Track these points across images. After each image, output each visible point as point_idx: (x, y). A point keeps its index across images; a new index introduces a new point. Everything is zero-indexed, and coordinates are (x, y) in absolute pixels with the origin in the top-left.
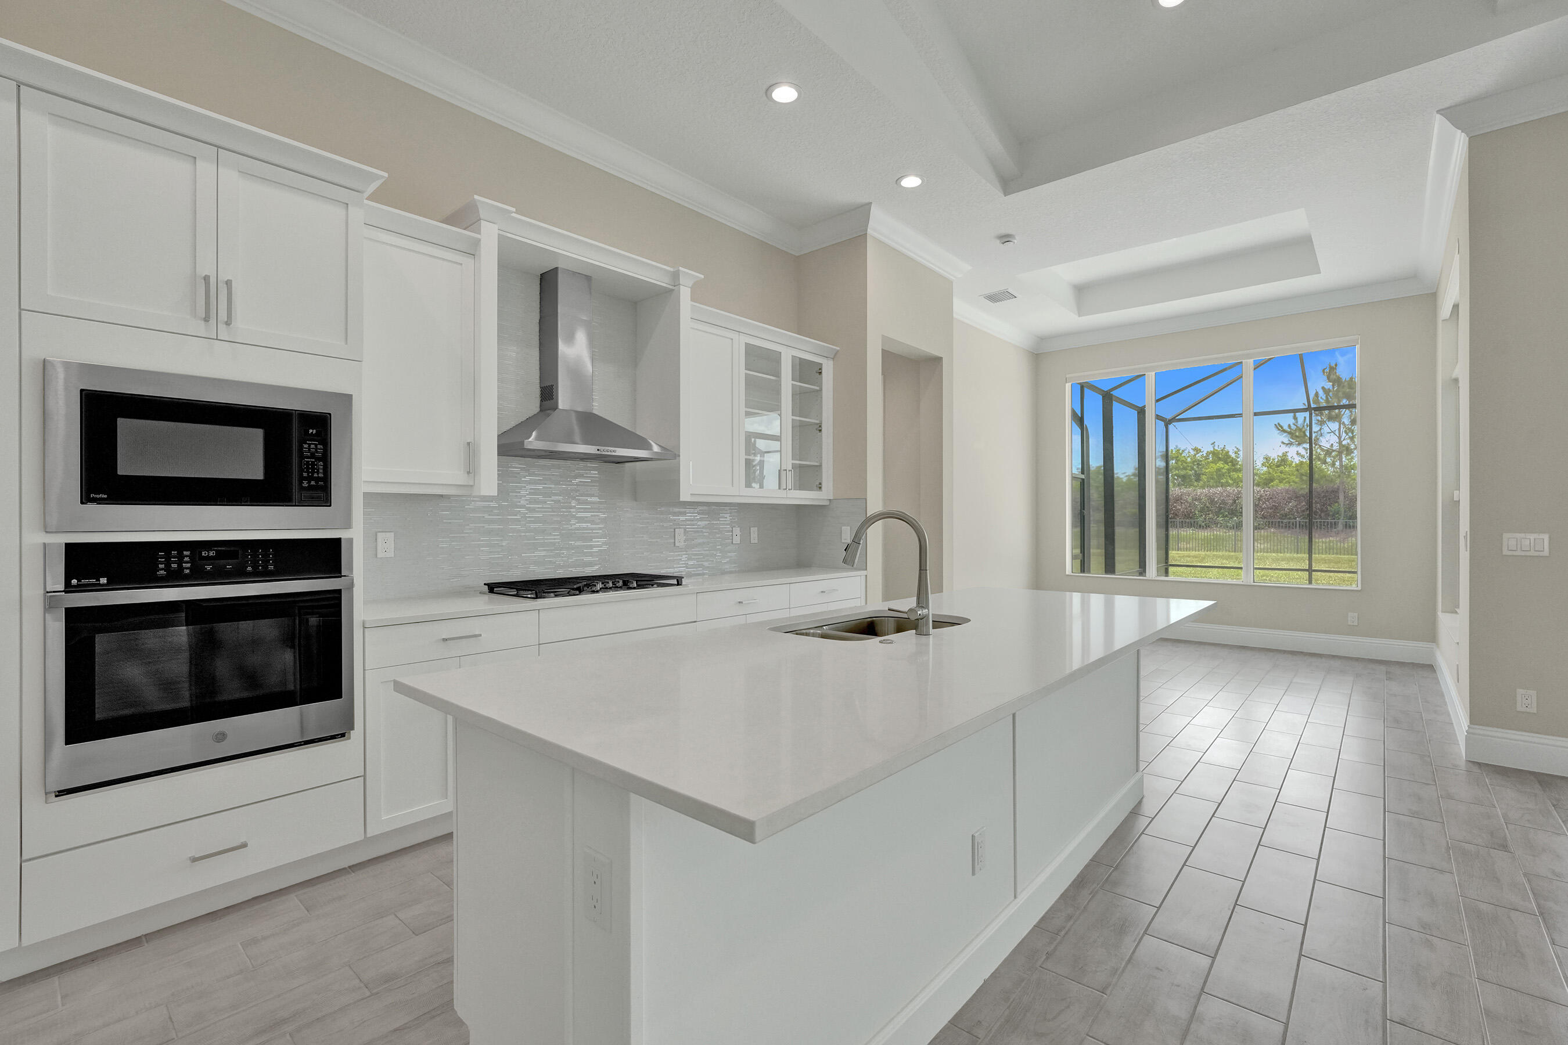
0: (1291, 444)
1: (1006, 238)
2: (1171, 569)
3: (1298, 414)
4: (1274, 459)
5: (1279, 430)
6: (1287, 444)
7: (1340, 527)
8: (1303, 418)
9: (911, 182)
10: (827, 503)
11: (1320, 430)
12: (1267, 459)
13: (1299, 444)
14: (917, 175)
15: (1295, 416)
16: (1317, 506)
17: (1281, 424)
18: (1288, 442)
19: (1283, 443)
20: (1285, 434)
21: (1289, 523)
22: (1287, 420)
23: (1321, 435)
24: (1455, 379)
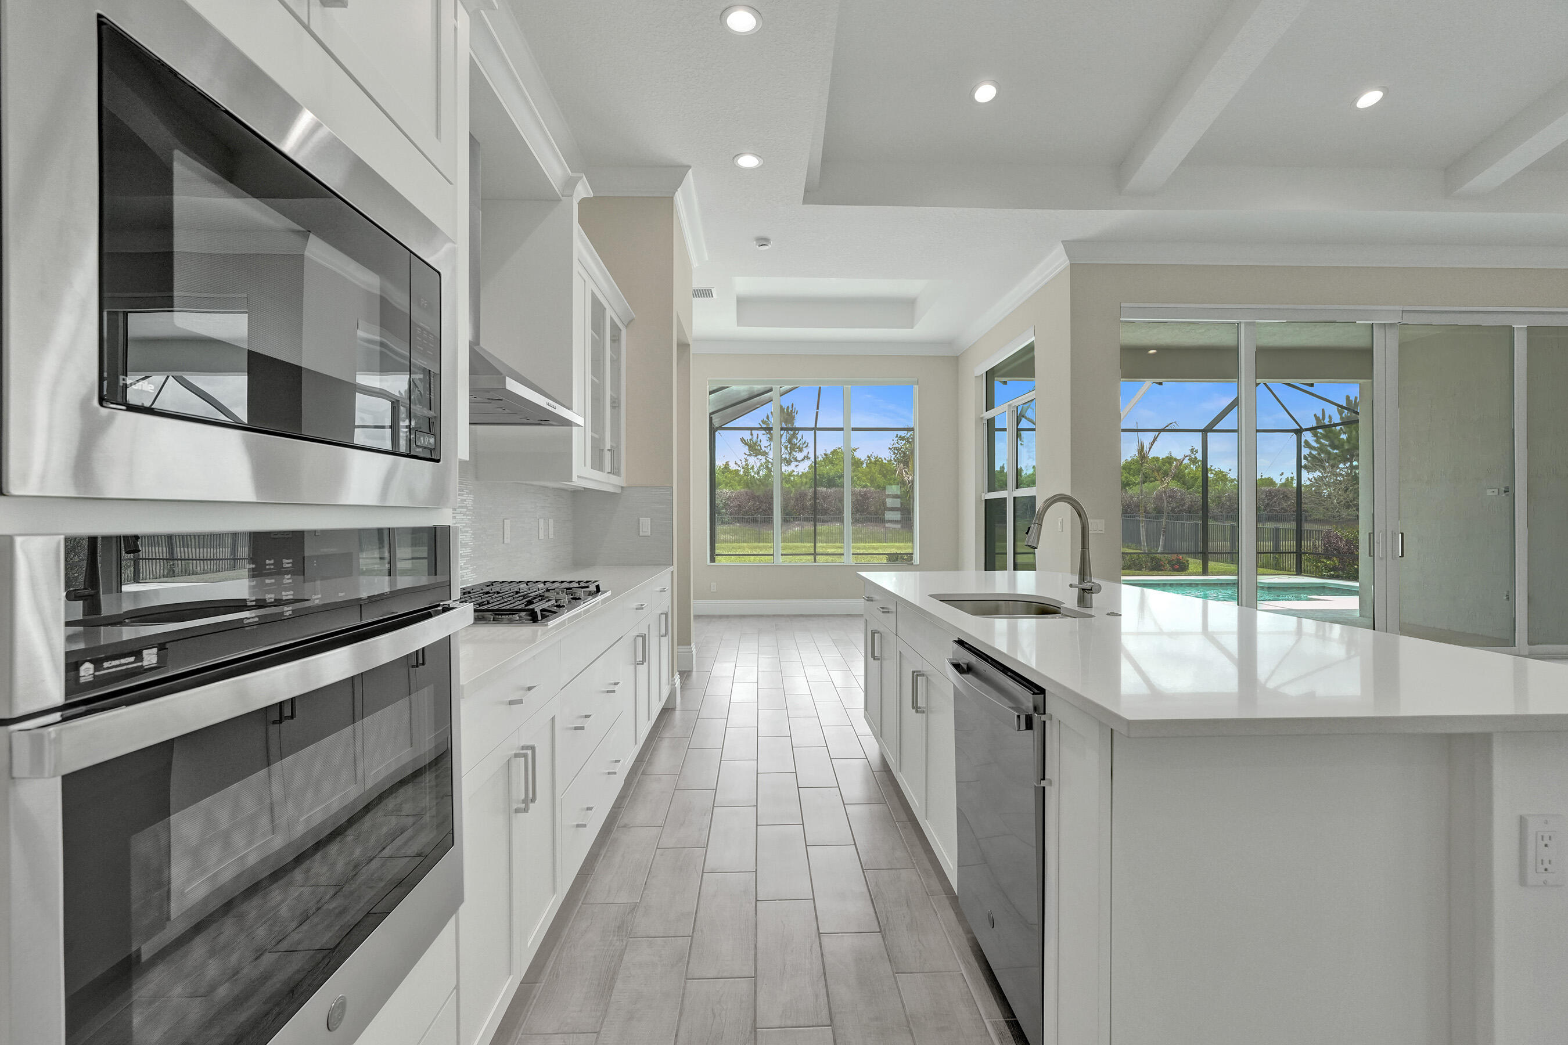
0: (750, 455)
1: (763, 241)
2: (718, 558)
3: (753, 431)
5: (743, 443)
6: (748, 455)
9: (748, 161)
10: (619, 491)
13: (756, 456)
14: (755, 155)
15: (751, 432)
17: (745, 438)
19: (745, 453)
20: (747, 447)
21: (749, 518)
22: (747, 435)
23: (770, 449)
24: (982, 418)
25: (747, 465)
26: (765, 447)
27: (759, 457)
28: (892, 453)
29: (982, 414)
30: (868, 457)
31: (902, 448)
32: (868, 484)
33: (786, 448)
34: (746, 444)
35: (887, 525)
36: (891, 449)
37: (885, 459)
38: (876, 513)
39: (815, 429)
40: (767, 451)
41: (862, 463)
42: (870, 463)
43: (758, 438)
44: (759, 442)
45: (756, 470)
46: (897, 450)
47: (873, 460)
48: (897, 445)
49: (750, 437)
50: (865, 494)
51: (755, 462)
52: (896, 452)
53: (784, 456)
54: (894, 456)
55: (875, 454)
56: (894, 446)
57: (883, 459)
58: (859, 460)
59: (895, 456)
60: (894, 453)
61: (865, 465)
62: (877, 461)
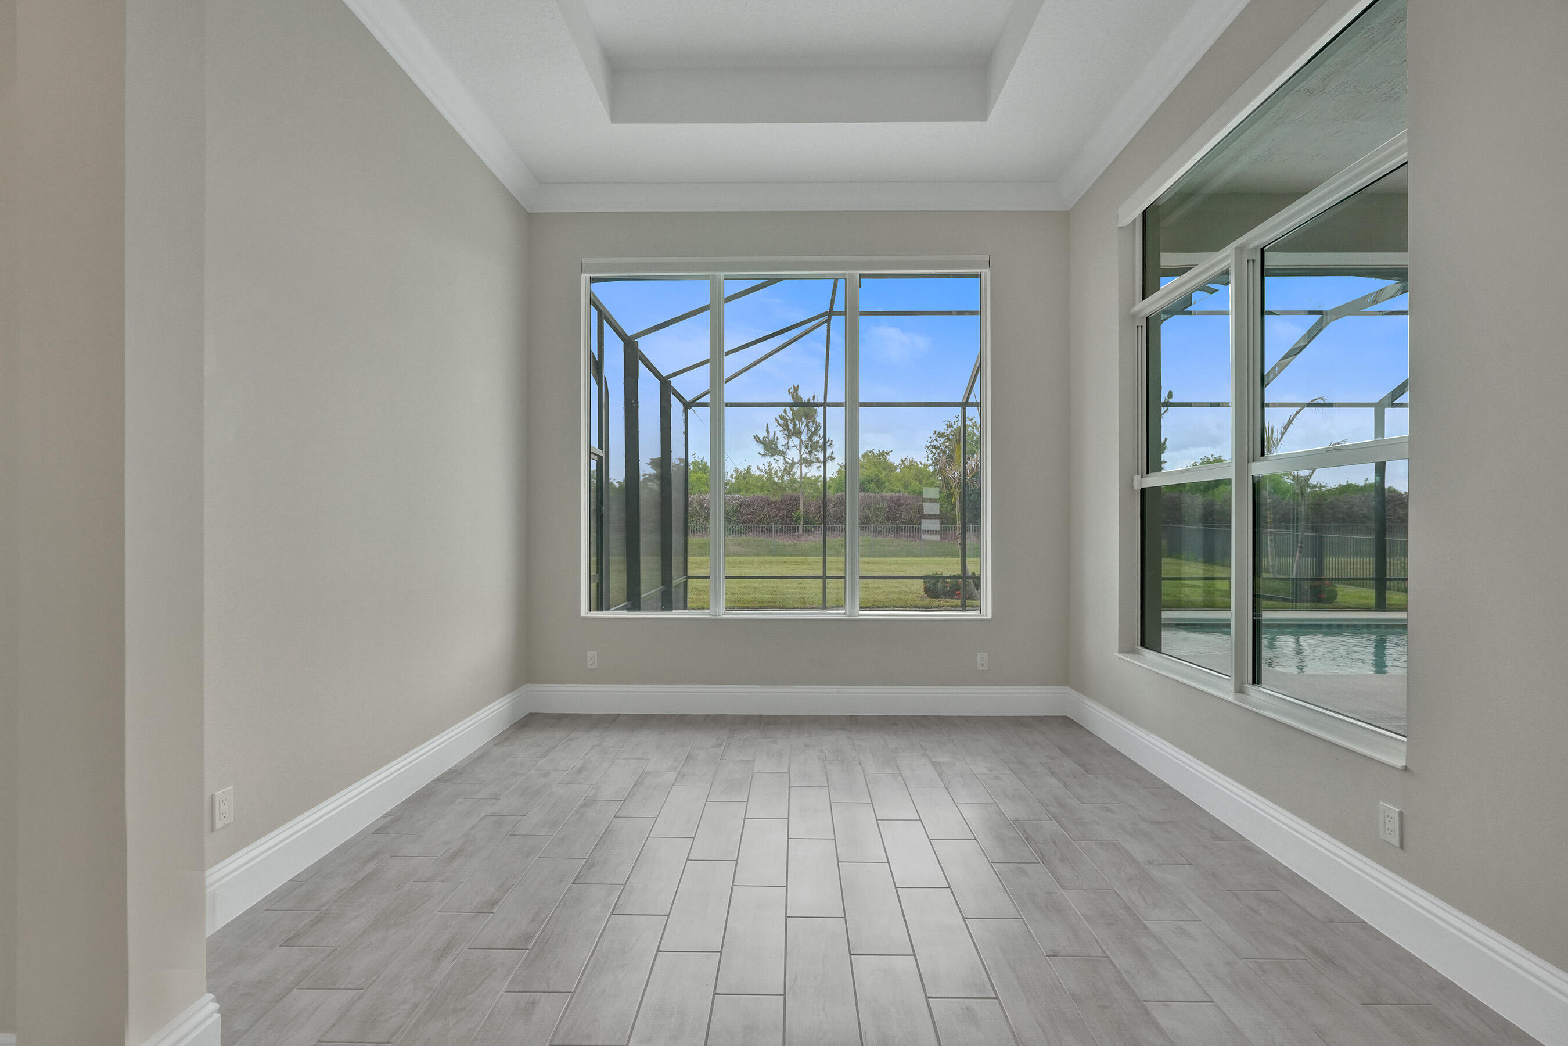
0: (765, 455)
4: (742, 471)
5: (757, 441)
6: (763, 455)
7: (801, 531)
8: (773, 433)
11: (788, 443)
12: (736, 471)
13: (772, 456)
16: (830, 509)
17: (758, 436)
18: (763, 453)
19: (759, 453)
20: (762, 445)
23: (788, 448)
24: (1134, 316)
25: (770, 470)
26: (783, 445)
27: (776, 457)
28: (929, 452)
29: (1134, 305)
30: (902, 460)
31: (941, 446)
32: (902, 489)
33: (806, 447)
34: (760, 442)
35: (924, 537)
36: (928, 447)
37: (921, 463)
38: (911, 522)
39: (825, 405)
40: (785, 450)
41: (896, 468)
42: (905, 466)
43: (775, 435)
44: (776, 440)
45: (779, 474)
46: (935, 448)
47: (907, 463)
48: (936, 443)
49: (766, 435)
50: (899, 500)
51: (777, 464)
52: (934, 450)
53: (804, 456)
54: (931, 456)
55: (910, 458)
56: (932, 444)
57: (919, 463)
58: (892, 464)
59: (933, 456)
60: (932, 452)
61: (898, 470)
62: (912, 465)
